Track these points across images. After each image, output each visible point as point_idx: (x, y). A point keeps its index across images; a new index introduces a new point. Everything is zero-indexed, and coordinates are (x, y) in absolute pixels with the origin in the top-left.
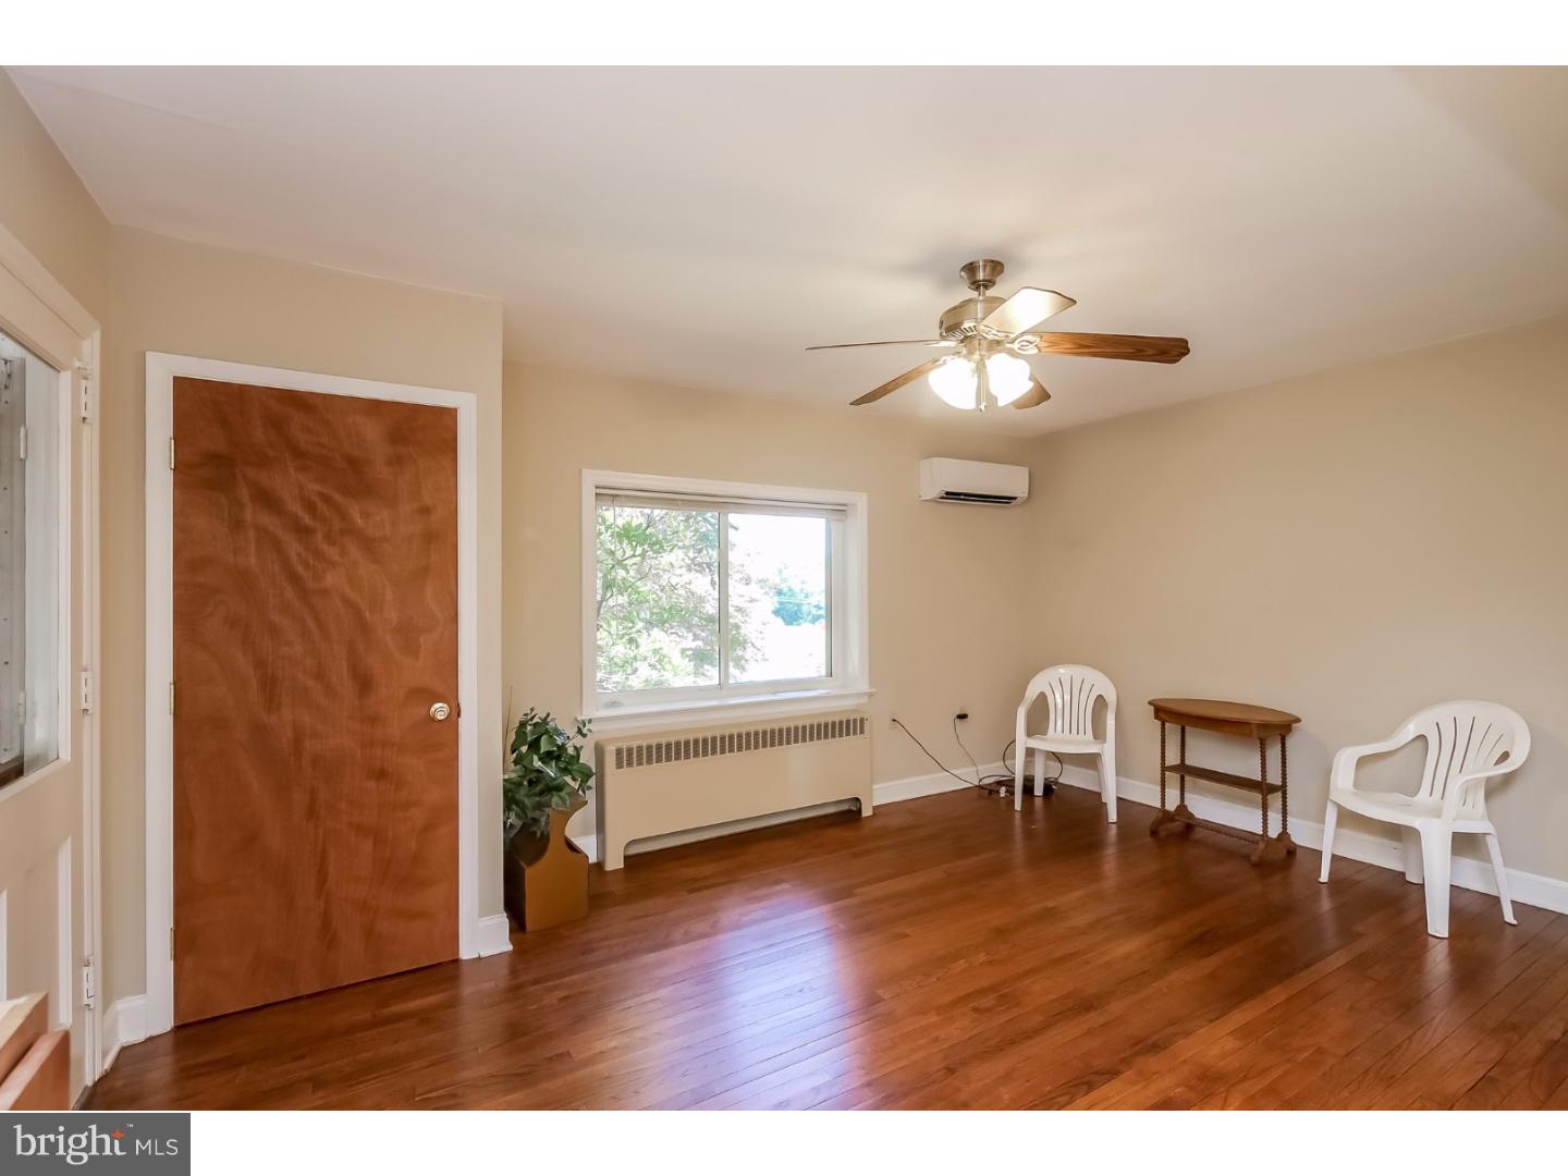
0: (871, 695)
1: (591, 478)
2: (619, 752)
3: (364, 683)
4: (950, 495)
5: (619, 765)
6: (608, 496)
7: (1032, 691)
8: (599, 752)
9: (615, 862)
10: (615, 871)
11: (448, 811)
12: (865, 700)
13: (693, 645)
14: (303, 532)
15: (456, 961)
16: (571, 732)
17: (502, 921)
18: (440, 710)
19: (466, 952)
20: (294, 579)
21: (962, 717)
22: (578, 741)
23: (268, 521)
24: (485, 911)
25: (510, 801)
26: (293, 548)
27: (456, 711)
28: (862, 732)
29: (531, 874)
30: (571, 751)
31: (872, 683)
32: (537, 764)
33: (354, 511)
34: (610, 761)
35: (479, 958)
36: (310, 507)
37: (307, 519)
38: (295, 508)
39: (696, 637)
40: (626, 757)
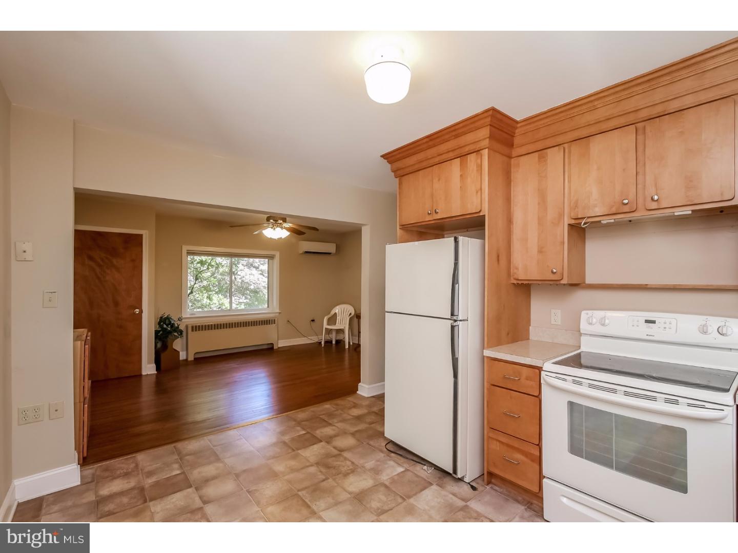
0: (280, 313)
1: (185, 249)
2: (192, 327)
3: (116, 304)
4: (306, 252)
5: (192, 330)
6: (190, 253)
7: (333, 313)
8: (187, 327)
9: (191, 358)
10: (191, 361)
11: (140, 337)
12: (277, 314)
13: (245, 301)
14: (100, 266)
15: (141, 375)
16: (175, 319)
17: (154, 365)
18: (137, 311)
19: (144, 373)
20: (99, 278)
21: (313, 320)
22: (179, 322)
23: (91, 263)
24: (149, 363)
25: (157, 337)
26: (98, 270)
27: (141, 312)
28: (274, 323)
29: (163, 356)
30: (176, 325)
31: (280, 309)
32: (165, 326)
33: (115, 261)
34: (190, 329)
35: (147, 374)
36: (102, 260)
37: (101, 263)
38: (99, 261)
39: (246, 298)
40: (196, 328)
